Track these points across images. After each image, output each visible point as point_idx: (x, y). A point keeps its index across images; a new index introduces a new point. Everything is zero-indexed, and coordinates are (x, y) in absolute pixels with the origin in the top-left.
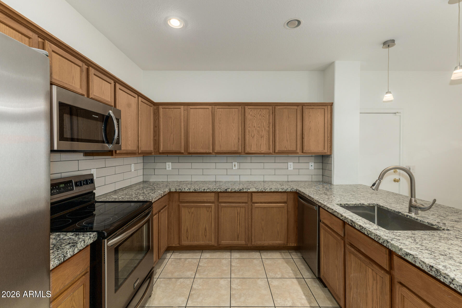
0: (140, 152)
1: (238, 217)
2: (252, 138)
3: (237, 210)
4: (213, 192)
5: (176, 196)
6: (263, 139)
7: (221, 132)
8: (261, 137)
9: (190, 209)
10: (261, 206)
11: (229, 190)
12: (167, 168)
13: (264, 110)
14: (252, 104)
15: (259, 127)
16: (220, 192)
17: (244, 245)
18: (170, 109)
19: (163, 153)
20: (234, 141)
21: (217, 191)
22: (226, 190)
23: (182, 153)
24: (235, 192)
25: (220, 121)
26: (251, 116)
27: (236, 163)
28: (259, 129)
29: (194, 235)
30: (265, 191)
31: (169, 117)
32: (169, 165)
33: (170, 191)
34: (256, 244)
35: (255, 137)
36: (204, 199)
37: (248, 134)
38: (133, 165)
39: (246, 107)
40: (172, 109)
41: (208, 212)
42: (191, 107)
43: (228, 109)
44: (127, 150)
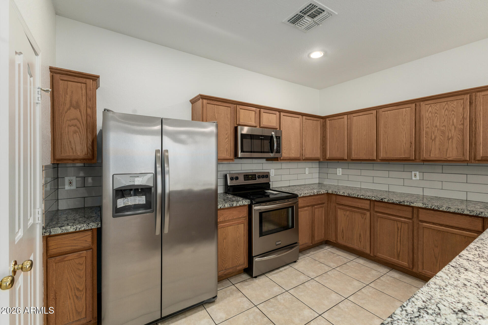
0: (304, 158)
1: (398, 232)
2: (431, 141)
3: (397, 224)
4: (367, 199)
5: (334, 198)
6: (452, 141)
7: (387, 136)
8: (449, 139)
9: (345, 211)
10: (433, 228)
11: (386, 200)
12: (337, 174)
13: (454, 102)
14: (432, 98)
15: (444, 126)
16: (375, 201)
17: (405, 267)
18: (335, 120)
19: (329, 160)
20: (405, 147)
21: (372, 199)
22: (382, 199)
23: (346, 160)
24: (393, 203)
25: (386, 125)
26: (430, 113)
27: (418, 173)
28: (445, 129)
29: (349, 237)
30: (438, 209)
31: (334, 128)
32: (339, 171)
33: (328, 192)
34: (424, 272)
35: (437, 139)
36: (358, 205)
37: (425, 137)
38: (307, 169)
39: (422, 103)
40: (337, 120)
41: (363, 218)
42: (354, 115)
43: (396, 110)
44: (289, 157)
